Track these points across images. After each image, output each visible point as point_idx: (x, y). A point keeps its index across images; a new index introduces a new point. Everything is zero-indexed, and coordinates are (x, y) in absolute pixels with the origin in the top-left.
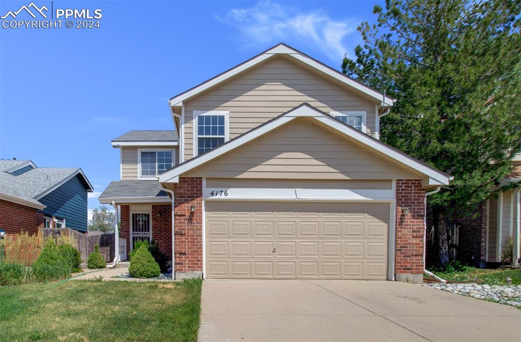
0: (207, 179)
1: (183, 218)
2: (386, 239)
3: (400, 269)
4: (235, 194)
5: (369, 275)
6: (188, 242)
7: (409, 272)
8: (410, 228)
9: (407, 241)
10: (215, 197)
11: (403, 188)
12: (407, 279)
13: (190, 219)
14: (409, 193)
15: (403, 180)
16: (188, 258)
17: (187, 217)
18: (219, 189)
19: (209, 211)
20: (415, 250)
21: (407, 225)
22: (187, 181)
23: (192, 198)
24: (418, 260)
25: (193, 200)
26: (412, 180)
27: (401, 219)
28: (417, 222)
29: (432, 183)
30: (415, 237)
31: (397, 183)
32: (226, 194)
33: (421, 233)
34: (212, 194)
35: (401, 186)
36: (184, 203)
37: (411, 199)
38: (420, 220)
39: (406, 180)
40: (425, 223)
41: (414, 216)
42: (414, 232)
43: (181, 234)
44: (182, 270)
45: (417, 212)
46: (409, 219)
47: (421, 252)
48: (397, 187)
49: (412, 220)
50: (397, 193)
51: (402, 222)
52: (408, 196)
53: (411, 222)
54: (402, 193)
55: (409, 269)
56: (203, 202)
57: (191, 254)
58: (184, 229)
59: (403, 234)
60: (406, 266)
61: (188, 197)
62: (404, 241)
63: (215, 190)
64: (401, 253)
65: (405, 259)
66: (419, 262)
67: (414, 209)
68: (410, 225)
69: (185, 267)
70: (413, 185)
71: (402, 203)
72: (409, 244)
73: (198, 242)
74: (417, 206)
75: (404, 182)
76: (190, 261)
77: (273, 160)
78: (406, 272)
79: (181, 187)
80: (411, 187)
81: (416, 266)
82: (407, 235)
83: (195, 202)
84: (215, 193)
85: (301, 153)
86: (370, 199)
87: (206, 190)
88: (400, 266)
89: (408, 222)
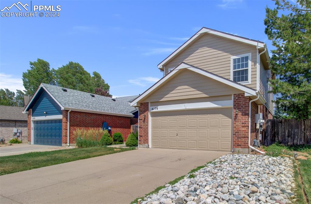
0: (151, 102)
1: (142, 120)
2: (231, 128)
3: (235, 145)
4: (161, 108)
5: (221, 148)
6: (143, 131)
7: (240, 147)
8: (241, 122)
9: (239, 129)
10: (153, 111)
11: (237, 99)
12: (238, 151)
13: (144, 121)
14: (240, 101)
15: (236, 94)
16: (143, 138)
17: (143, 120)
18: (155, 107)
19: (152, 117)
20: (243, 134)
21: (239, 120)
22: (143, 104)
23: (145, 111)
24: (245, 140)
25: (145, 112)
26: (242, 94)
27: (236, 116)
28: (244, 118)
29: (246, 95)
30: (244, 127)
31: (234, 96)
32: (157, 109)
33: (247, 124)
34: (152, 109)
35: (236, 98)
36: (142, 114)
37: (241, 105)
38: (246, 117)
39: (238, 94)
40: (250, 118)
41: (243, 114)
42: (243, 123)
43: (141, 128)
44: (141, 143)
45: (245, 112)
46: (240, 116)
47: (247, 135)
48: (234, 98)
49: (242, 117)
50: (234, 102)
51: (236, 118)
52: (239, 103)
53: (241, 118)
54: (236, 102)
55: (240, 145)
56: (149, 113)
57: (144, 137)
58: (142, 125)
59: (237, 125)
60: (239, 143)
61: (143, 111)
62: (237, 129)
63: (153, 107)
64: (236, 136)
65: (237, 140)
66: (246, 141)
67: (243, 110)
68: (240, 120)
69: (142, 142)
70: (242, 97)
71: (236, 107)
72: (240, 131)
73: (147, 131)
74: (244, 108)
75: (237, 95)
76: (144, 139)
77: (174, 91)
78: (239, 147)
79: (141, 107)
80: (241, 98)
81: (244, 143)
82: (239, 125)
83: (146, 113)
84: (153, 109)
85: (186, 86)
86: (221, 106)
87: (150, 108)
88: (235, 143)
89: (239, 118)
